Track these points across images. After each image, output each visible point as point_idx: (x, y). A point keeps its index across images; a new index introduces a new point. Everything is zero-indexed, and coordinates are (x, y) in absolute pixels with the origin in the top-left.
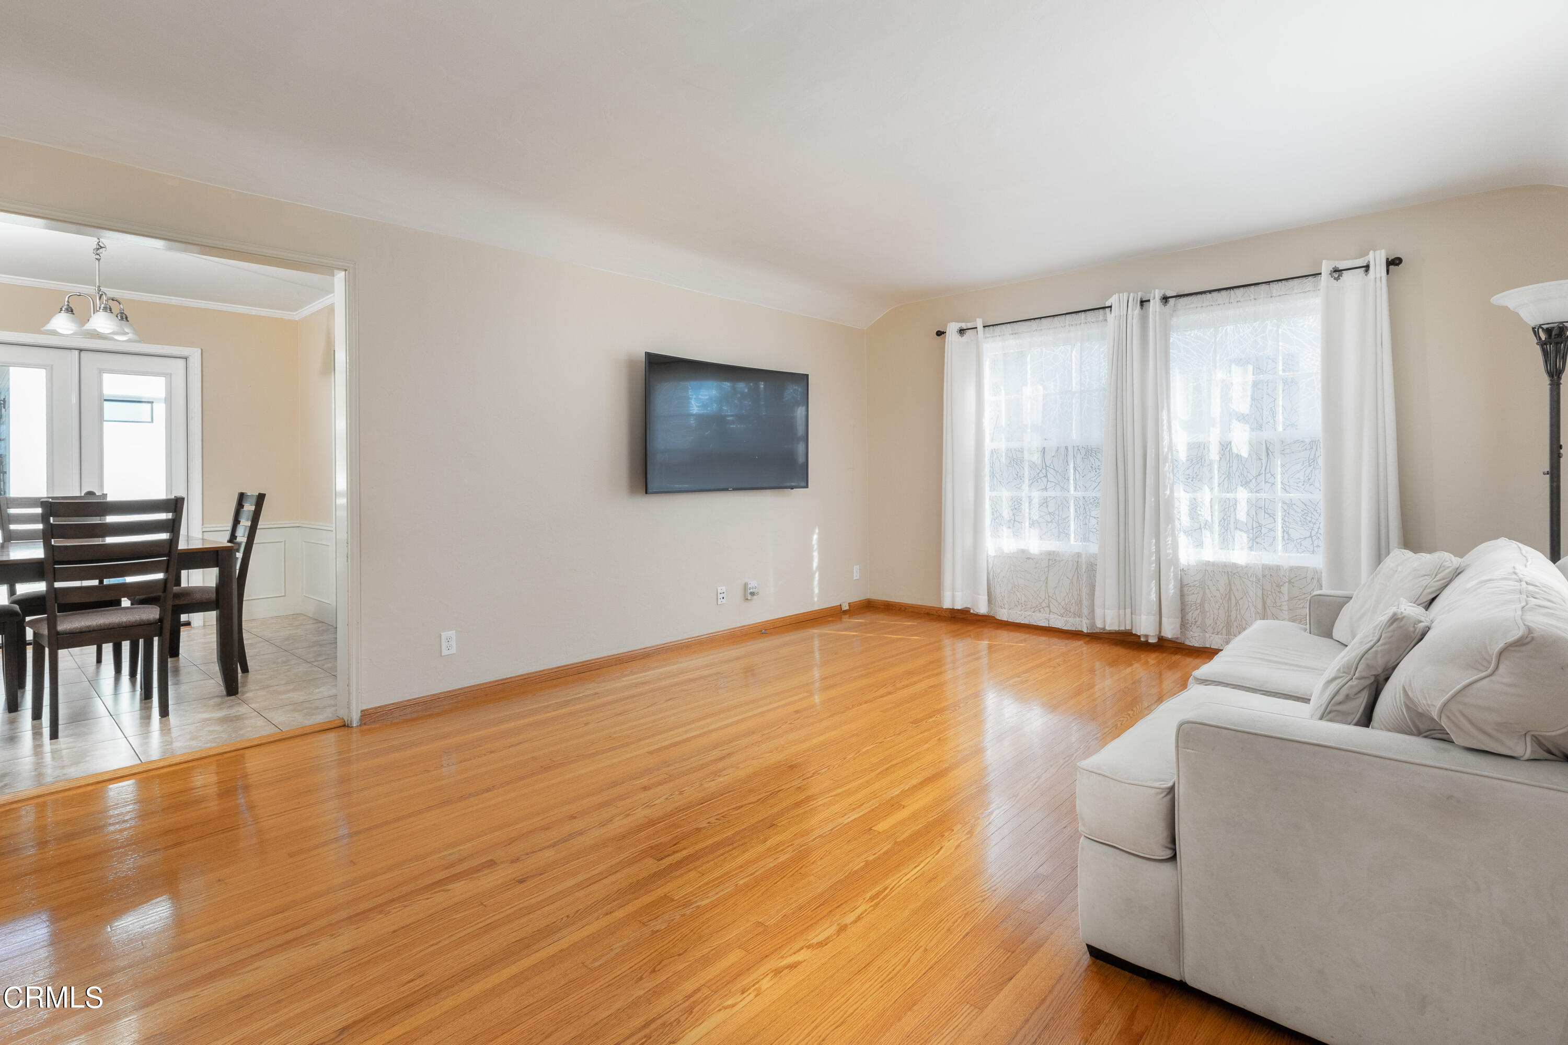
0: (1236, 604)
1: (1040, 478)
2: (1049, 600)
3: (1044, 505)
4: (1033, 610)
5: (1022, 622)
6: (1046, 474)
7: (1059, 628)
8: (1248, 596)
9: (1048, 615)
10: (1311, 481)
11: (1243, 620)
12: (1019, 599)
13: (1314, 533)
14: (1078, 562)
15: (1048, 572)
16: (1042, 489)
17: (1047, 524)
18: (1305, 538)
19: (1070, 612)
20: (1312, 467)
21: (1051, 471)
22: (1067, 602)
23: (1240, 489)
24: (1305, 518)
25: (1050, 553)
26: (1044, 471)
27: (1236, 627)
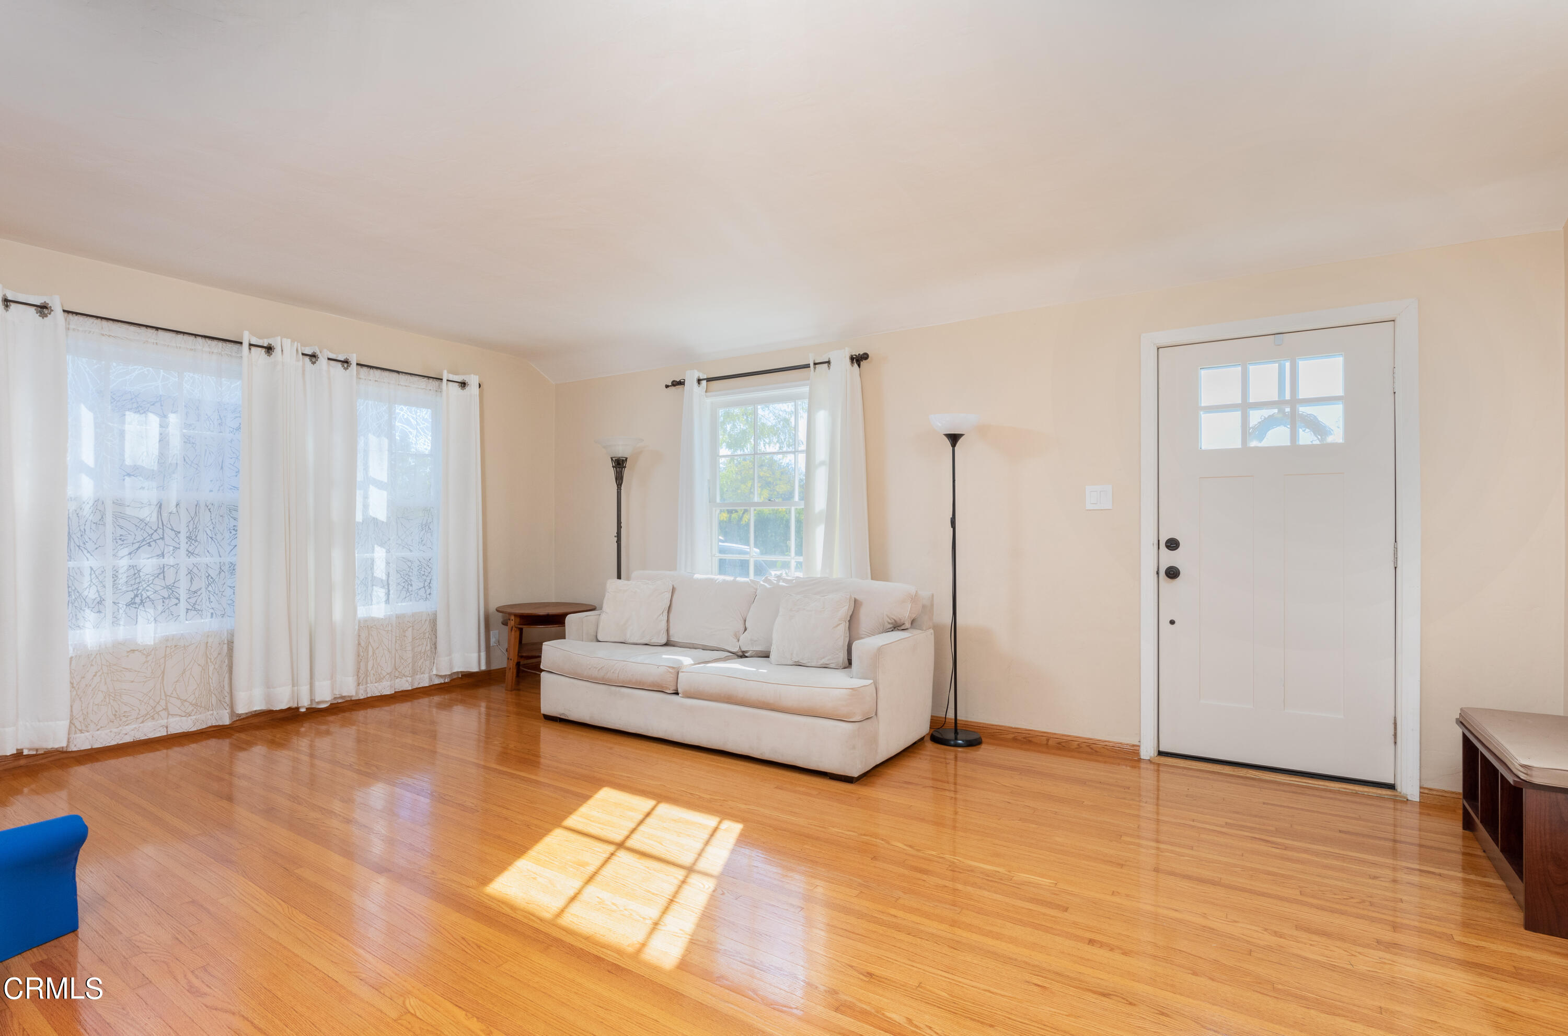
0: (373, 653)
1: (155, 541)
2: (166, 700)
3: (159, 576)
4: (141, 720)
5: (120, 743)
6: (163, 535)
7: (184, 732)
8: (383, 645)
9: (166, 721)
10: (423, 542)
11: (379, 667)
12: (116, 712)
13: (426, 584)
14: (207, 643)
15: (165, 663)
16: (158, 556)
17: (163, 602)
18: (420, 589)
19: (201, 707)
20: (424, 531)
21: (168, 532)
22: (197, 696)
23: (377, 548)
24: (420, 573)
25: (167, 639)
26: (160, 531)
27: (373, 675)
